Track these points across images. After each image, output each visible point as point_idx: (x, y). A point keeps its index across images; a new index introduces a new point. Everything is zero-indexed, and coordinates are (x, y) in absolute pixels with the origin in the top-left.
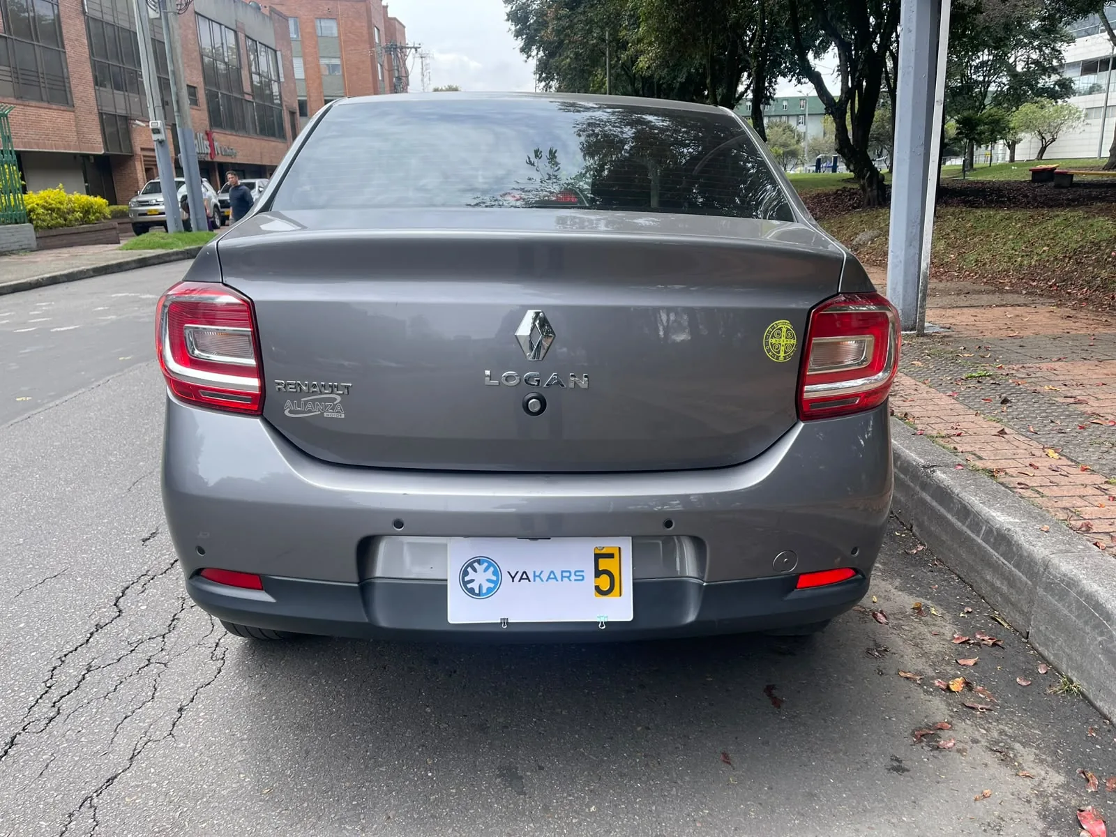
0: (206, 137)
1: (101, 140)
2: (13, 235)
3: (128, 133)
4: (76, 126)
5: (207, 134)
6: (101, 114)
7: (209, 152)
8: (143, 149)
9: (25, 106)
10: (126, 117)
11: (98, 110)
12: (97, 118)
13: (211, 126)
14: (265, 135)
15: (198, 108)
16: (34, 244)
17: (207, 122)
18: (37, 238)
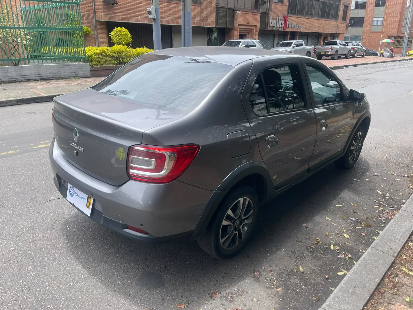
0: (283, 19)
1: (215, 20)
2: (71, 69)
3: (233, 17)
4: (201, 13)
5: (284, 17)
6: (217, 8)
7: (283, 26)
8: (239, 25)
9: (169, 3)
10: (234, 9)
11: (216, 6)
12: (214, 10)
13: (288, 13)
14: (324, 17)
15: (282, 4)
16: (88, 73)
17: (286, 12)
18: (91, 71)
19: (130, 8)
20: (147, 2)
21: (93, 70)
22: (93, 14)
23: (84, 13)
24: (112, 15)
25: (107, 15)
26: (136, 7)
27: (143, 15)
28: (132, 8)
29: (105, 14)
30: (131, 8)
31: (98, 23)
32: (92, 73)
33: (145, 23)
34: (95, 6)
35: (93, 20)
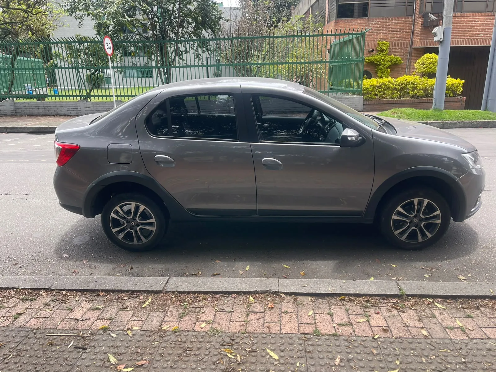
16: (361, 107)
18: (364, 105)
19: (458, 29)
20: (487, 18)
21: (366, 104)
22: (410, 40)
23: (399, 41)
24: (430, 39)
25: (425, 40)
26: (469, 27)
27: (478, 35)
28: (462, 29)
29: (421, 40)
30: (460, 29)
31: (413, 50)
32: (365, 107)
33: (479, 45)
34: (413, 31)
35: (408, 48)
